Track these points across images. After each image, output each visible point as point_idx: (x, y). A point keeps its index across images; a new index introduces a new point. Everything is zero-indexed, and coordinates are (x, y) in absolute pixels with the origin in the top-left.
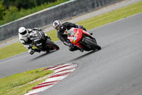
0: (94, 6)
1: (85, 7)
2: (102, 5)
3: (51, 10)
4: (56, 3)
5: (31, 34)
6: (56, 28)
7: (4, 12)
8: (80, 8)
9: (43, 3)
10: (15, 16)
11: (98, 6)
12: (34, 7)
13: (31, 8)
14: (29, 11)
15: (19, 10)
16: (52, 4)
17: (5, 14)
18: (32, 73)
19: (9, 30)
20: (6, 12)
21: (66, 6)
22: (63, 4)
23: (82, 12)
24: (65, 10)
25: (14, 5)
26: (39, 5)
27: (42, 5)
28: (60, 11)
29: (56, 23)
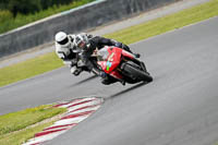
0: (129, 11)
1: (115, 13)
2: (141, 9)
3: (63, 16)
4: (71, 5)
8: (109, 13)
9: (52, 6)
11: (135, 10)
12: (38, 11)
13: (33, 13)
14: (30, 17)
15: (15, 16)
16: (65, 7)
21: (86, 10)
22: (82, 7)
23: (110, 19)
24: (86, 16)
25: (6, 8)
26: (45, 8)
27: (49, 9)
28: (78, 18)
29: (78, 39)
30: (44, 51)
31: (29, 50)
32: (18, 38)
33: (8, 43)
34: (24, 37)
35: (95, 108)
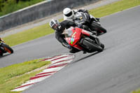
5: (77, 16)
6: (53, 28)
7: (2, 4)
10: (13, 8)
15: (17, 2)
17: (3, 6)
18: (30, 63)
19: (7, 21)
20: (4, 4)
28: (58, 4)
29: (52, 23)
30: (36, 25)
31: (27, 24)
32: (19, 16)
33: (13, 19)
34: (23, 16)
35: (69, 62)
